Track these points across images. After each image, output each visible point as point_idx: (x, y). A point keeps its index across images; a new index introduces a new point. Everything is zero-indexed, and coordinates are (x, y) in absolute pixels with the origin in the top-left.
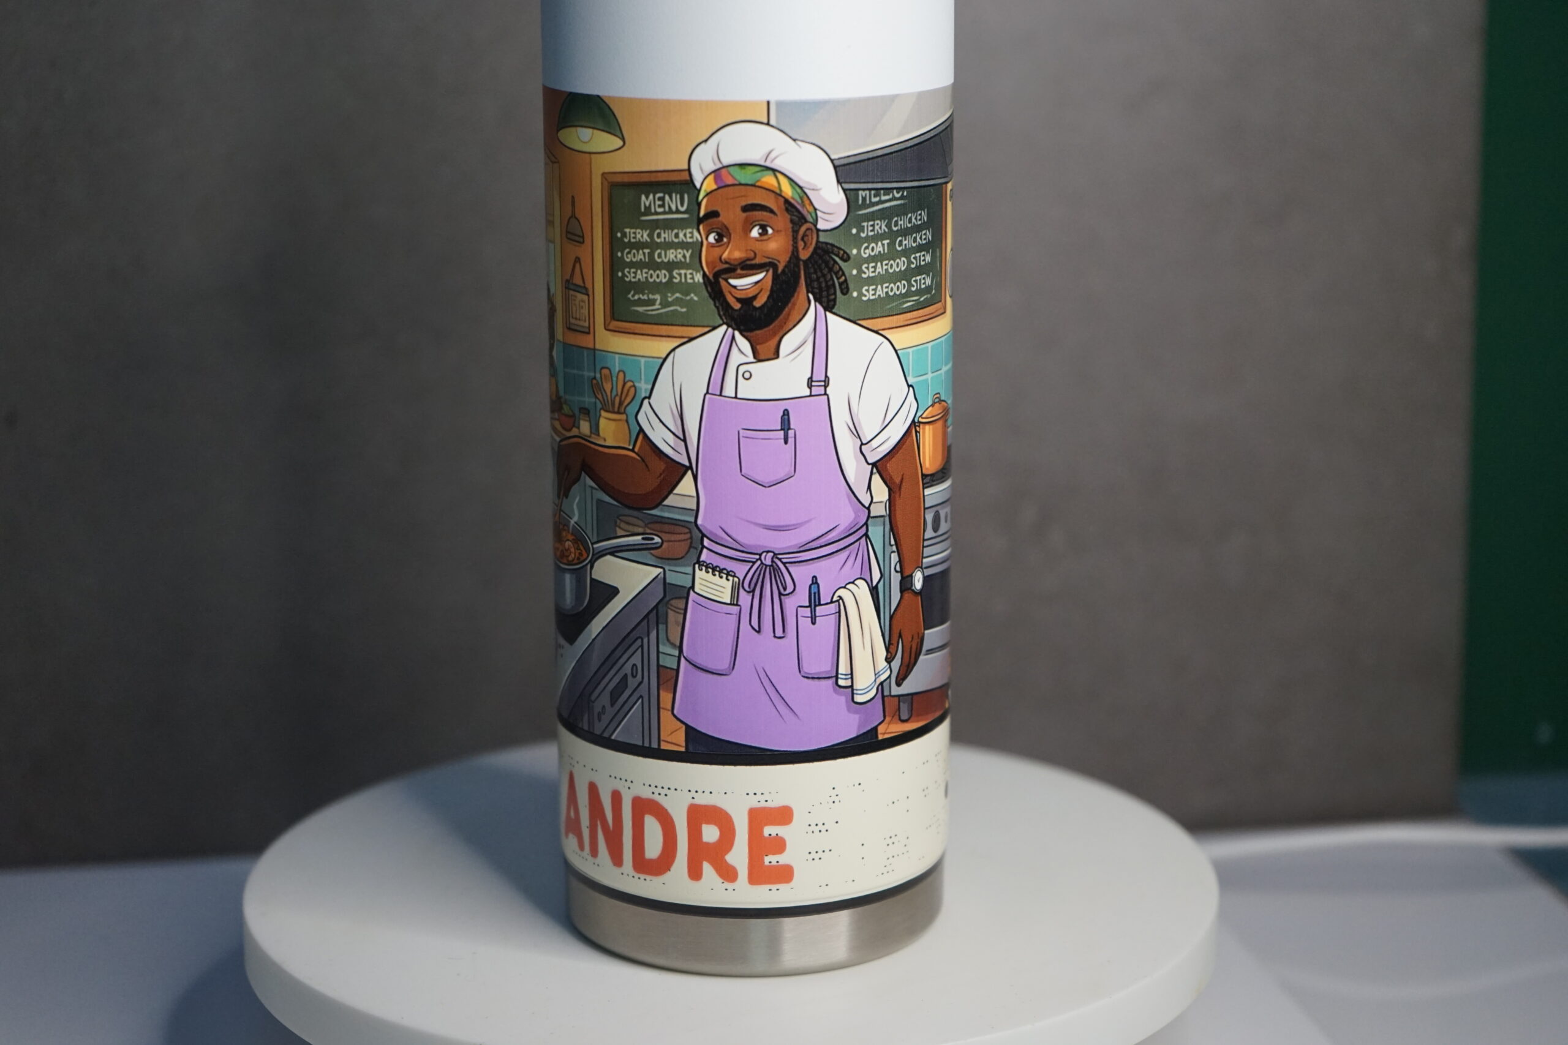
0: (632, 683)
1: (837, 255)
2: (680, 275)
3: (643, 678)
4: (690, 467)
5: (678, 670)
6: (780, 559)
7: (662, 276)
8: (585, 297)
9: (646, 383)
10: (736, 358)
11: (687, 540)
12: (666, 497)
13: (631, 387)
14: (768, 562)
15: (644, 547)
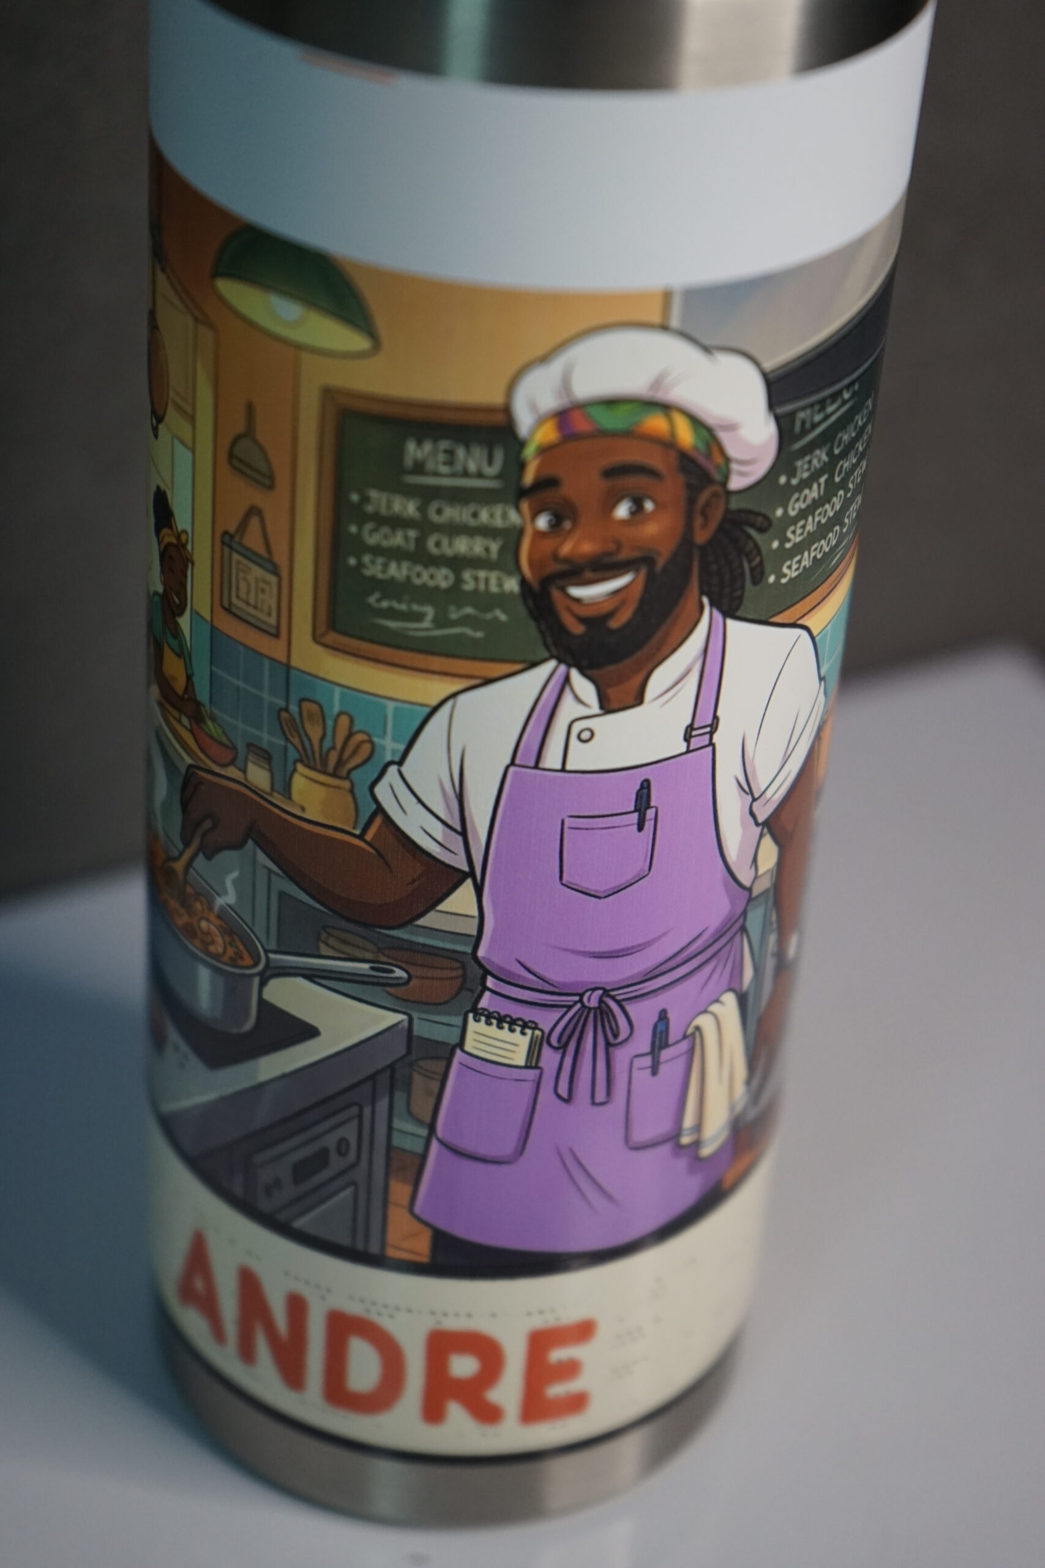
0: (337, 1163)
1: (753, 526)
2: (476, 579)
3: (359, 1157)
4: (472, 874)
5: (424, 1157)
6: (613, 998)
7: (442, 578)
8: (273, 579)
9: (395, 739)
10: (569, 709)
11: (456, 978)
12: (422, 914)
13: (363, 742)
14: (594, 1003)
15: (375, 980)
